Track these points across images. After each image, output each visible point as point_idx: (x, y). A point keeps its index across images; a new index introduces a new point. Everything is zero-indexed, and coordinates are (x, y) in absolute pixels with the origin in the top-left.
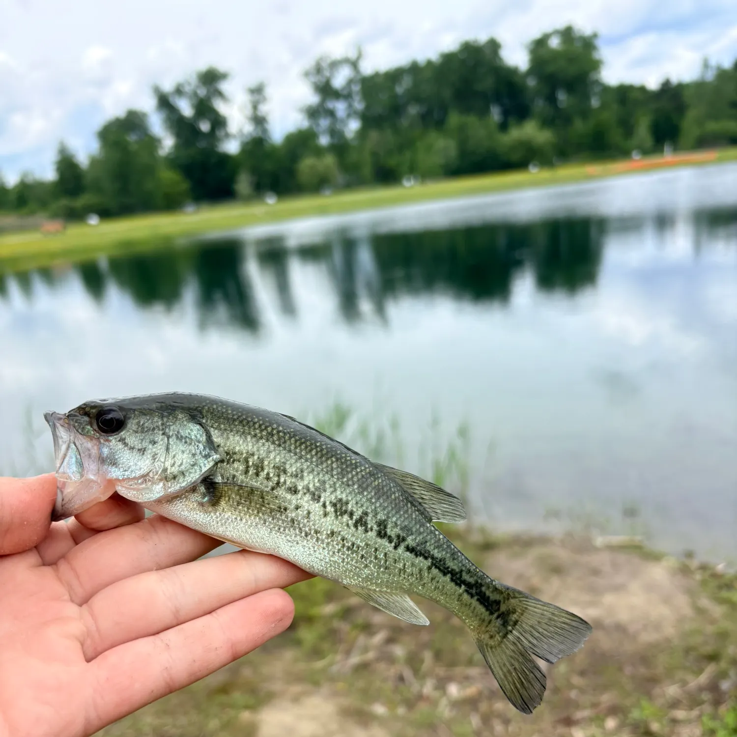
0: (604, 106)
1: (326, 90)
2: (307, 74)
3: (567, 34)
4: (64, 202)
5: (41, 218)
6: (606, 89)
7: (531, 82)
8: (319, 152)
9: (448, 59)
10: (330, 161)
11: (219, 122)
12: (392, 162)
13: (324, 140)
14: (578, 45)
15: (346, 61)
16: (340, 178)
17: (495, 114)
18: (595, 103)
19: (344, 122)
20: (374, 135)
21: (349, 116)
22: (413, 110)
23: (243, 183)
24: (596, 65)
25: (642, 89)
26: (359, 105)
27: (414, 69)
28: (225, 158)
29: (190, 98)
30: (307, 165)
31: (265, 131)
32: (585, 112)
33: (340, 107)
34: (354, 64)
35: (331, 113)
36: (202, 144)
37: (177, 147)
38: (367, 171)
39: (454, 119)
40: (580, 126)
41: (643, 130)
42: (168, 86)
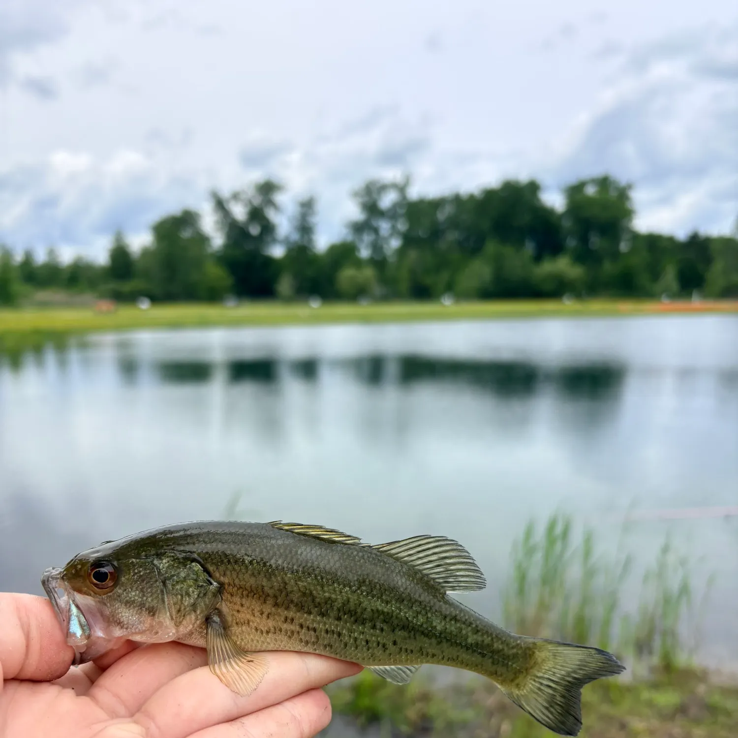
0: (633, 251)
1: (372, 209)
2: (356, 194)
3: (604, 183)
4: (112, 285)
5: (88, 297)
6: (636, 237)
7: (567, 224)
8: (359, 263)
9: (490, 195)
10: (368, 273)
11: (268, 229)
12: (428, 281)
13: (364, 253)
14: (613, 194)
15: (394, 186)
16: (377, 289)
17: (529, 248)
18: (624, 246)
19: (386, 240)
20: (413, 255)
21: (391, 235)
22: (452, 236)
23: (285, 285)
24: (628, 214)
25: (671, 240)
26: (402, 226)
27: (457, 200)
28: (269, 261)
29: (246, 205)
30: (347, 275)
31: (310, 240)
32: (615, 255)
33: (384, 226)
34: (402, 189)
35: (376, 231)
36: (249, 246)
37: (227, 246)
38: (404, 286)
39: (491, 247)
40: (608, 268)
41: (670, 276)
42: (225, 193)
